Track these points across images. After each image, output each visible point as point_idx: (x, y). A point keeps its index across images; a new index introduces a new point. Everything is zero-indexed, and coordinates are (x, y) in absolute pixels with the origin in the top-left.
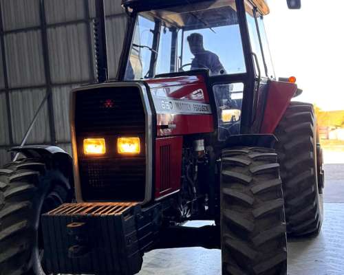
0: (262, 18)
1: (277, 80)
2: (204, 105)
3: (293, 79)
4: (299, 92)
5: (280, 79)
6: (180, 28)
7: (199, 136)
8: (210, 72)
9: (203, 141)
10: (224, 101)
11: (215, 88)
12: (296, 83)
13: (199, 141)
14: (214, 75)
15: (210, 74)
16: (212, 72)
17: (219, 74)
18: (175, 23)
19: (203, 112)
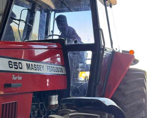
0: (111, 6)
1: (121, 52)
2: (59, 67)
3: (132, 52)
4: (136, 62)
5: (123, 51)
6: (53, 10)
7: (54, 93)
8: (66, 42)
9: (57, 96)
10: (80, 65)
11: (70, 54)
12: (134, 55)
13: (54, 97)
14: (69, 44)
15: (66, 43)
16: (68, 41)
17: (73, 43)
18: (49, 6)
19: (57, 73)
